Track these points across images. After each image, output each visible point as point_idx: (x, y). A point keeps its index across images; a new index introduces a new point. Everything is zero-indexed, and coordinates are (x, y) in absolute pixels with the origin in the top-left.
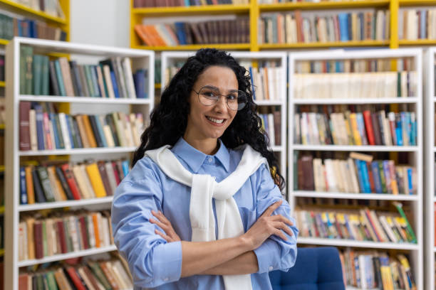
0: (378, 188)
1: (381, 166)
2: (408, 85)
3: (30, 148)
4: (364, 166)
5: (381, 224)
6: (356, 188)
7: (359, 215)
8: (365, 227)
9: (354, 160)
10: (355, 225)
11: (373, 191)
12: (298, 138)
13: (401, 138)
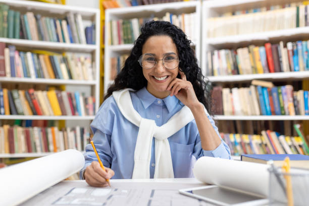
0: (277, 110)
1: (280, 91)
2: (306, 17)
3: (5, 75)
4: (265, 92)
5: (281, 143)
6: (257, 111)
7: (261, 135)
8: (266, 145)
9: (256, 86)
10: (256, 144)
11: (273, 113)
12: (210, 71)
13: (298, 64)
